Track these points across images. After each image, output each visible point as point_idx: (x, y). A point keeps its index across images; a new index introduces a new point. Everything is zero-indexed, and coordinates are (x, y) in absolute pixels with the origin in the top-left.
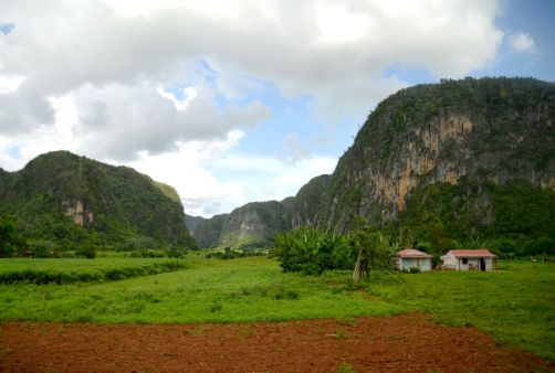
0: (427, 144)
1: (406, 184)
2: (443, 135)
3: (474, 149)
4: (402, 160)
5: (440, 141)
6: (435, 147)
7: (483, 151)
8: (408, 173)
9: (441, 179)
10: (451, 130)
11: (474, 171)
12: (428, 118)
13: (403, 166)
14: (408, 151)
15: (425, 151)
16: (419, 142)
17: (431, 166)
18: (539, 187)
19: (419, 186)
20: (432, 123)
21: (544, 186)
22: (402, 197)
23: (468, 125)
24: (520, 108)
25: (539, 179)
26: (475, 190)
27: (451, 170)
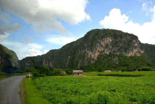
0: (102, 44)
1: (97, 54)
2: (106, 42)
3: (112, 46)
4: (96, 48)
5: (105, 44)
6: (104, 45)
7: (114, 47)
8: (97, 51)
9: (105, 53)
10: (107, 41)
11: (113, 51)
12: (102, 38)
13: (96, 49)
14: (97, 46)
15: (102, 46)
16: (100, 44)
17: (103, 50)
18: (125, 56)
19: (100, 54)
20: (103, 39)
21: (126, 55)
22: (96, 57)
23: (111, 40)
24: (121, 37)
25: (125, 54)
26: (114, 56)
27: (108, 51)
